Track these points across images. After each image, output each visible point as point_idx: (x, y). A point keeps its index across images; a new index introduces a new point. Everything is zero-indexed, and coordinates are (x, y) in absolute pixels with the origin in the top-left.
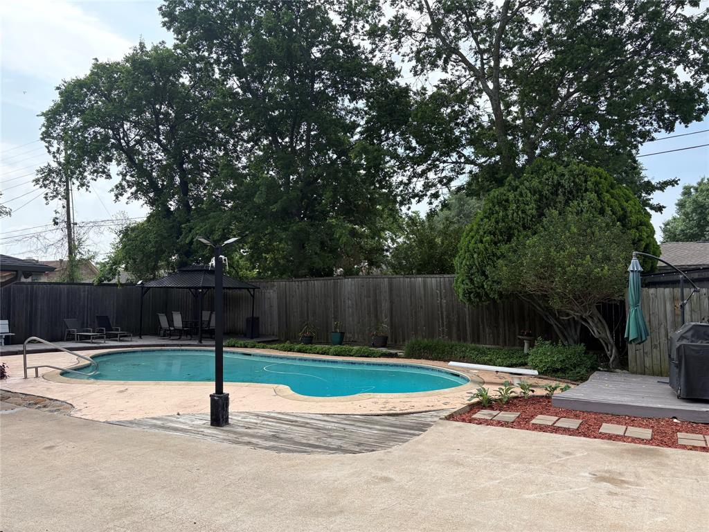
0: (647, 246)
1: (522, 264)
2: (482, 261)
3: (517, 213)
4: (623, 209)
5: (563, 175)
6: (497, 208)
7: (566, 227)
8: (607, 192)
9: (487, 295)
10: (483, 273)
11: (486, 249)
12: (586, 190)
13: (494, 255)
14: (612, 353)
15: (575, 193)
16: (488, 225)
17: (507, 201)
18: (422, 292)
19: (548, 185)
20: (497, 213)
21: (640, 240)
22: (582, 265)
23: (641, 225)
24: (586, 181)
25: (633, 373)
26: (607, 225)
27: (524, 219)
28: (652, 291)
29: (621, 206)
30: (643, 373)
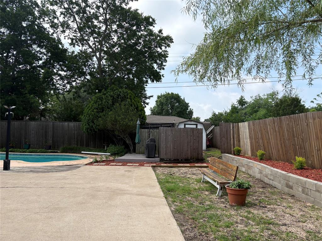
0: (143, 117)
1: (107, 120)
2: (93, 118)
3: (106, 103)
4: (137, 105)
5: (121, 92)
6: (99, 100)
7: (121, 109)
8: (133, 99)
9: (94, 130)
10: (93, 122)
11: (95, 114)
12: (127, 98)
13: (97, 116)
14: (132, 148)
15: (124, 99)
16: (96, 106)
17: (102, 98)
18: (67, 128)
19: (116, 94)
20: (99, 102)
21: (141, 115)
22: (125, 121)
23: (142, 110)
24: (127, 95)
25: (137, 153)
26: (133, 110)
27: (108, 105)
28: (143, 130)
29: (137, 104)
30: (139, 153)
